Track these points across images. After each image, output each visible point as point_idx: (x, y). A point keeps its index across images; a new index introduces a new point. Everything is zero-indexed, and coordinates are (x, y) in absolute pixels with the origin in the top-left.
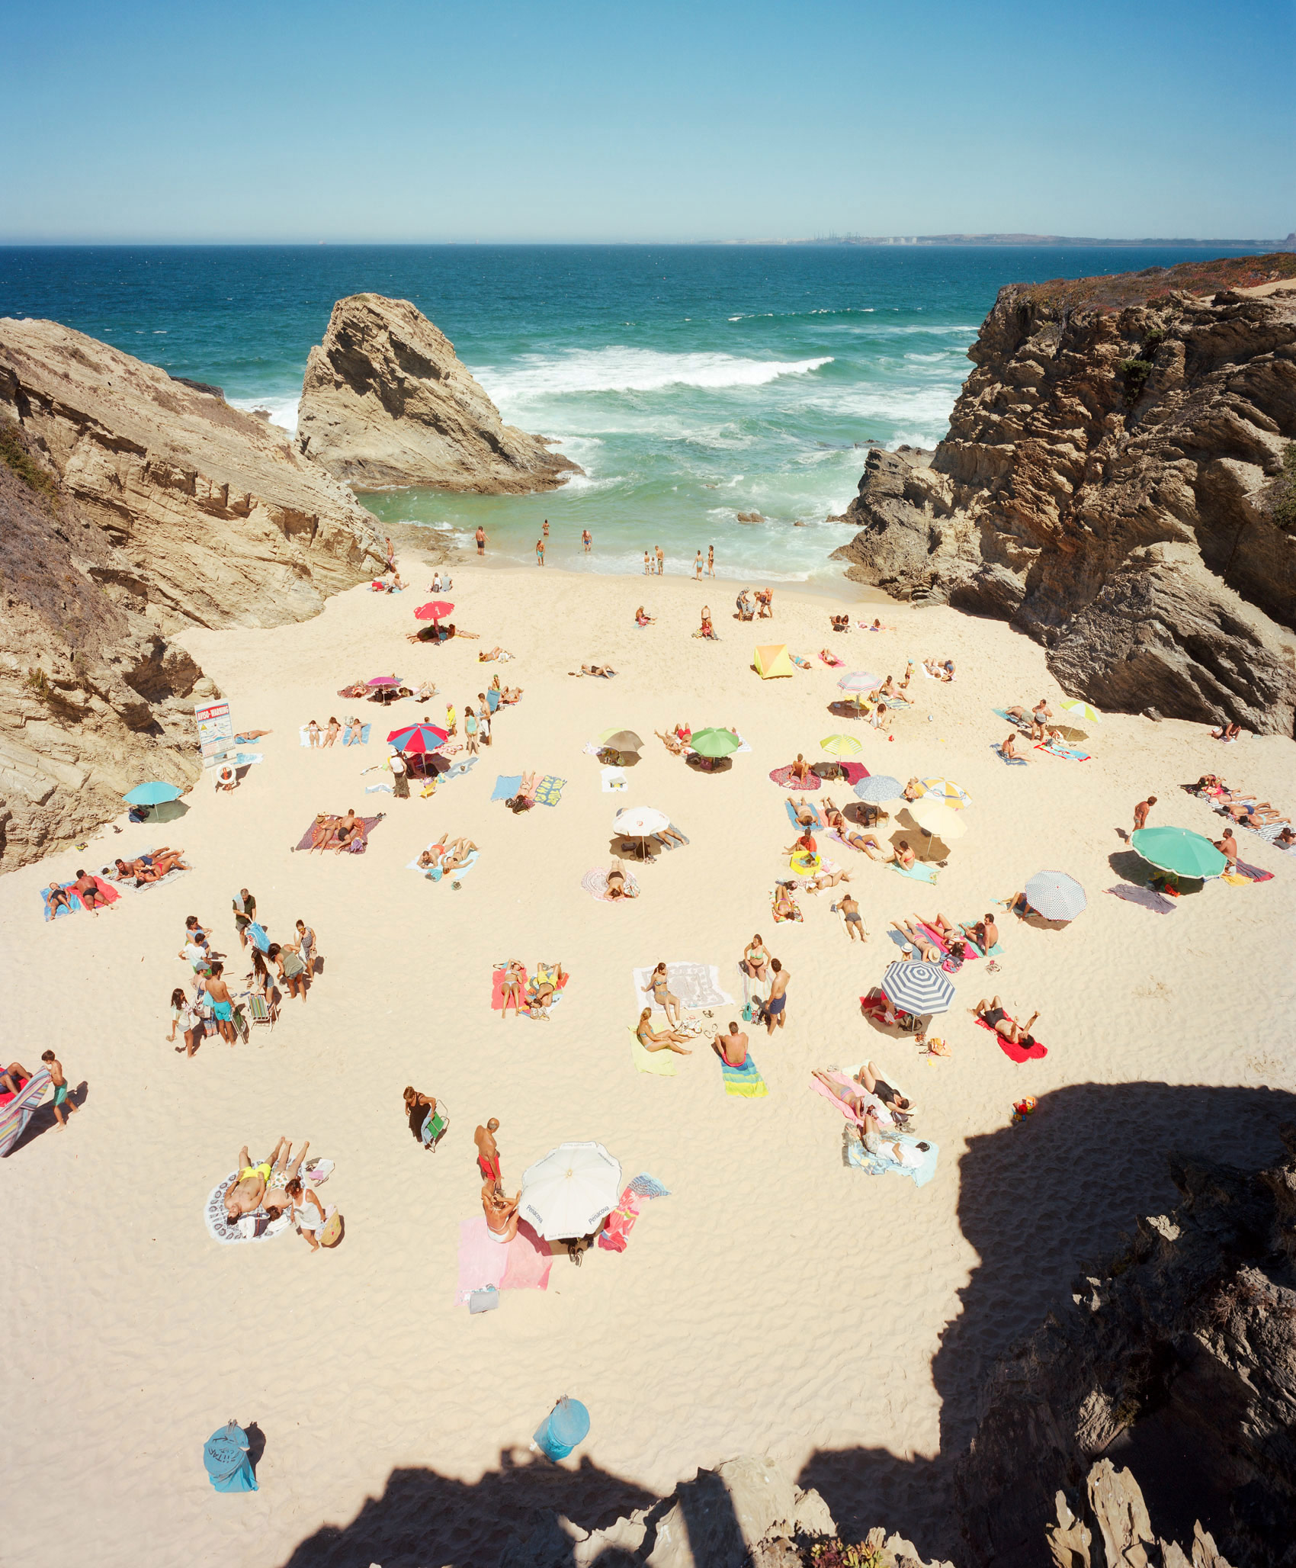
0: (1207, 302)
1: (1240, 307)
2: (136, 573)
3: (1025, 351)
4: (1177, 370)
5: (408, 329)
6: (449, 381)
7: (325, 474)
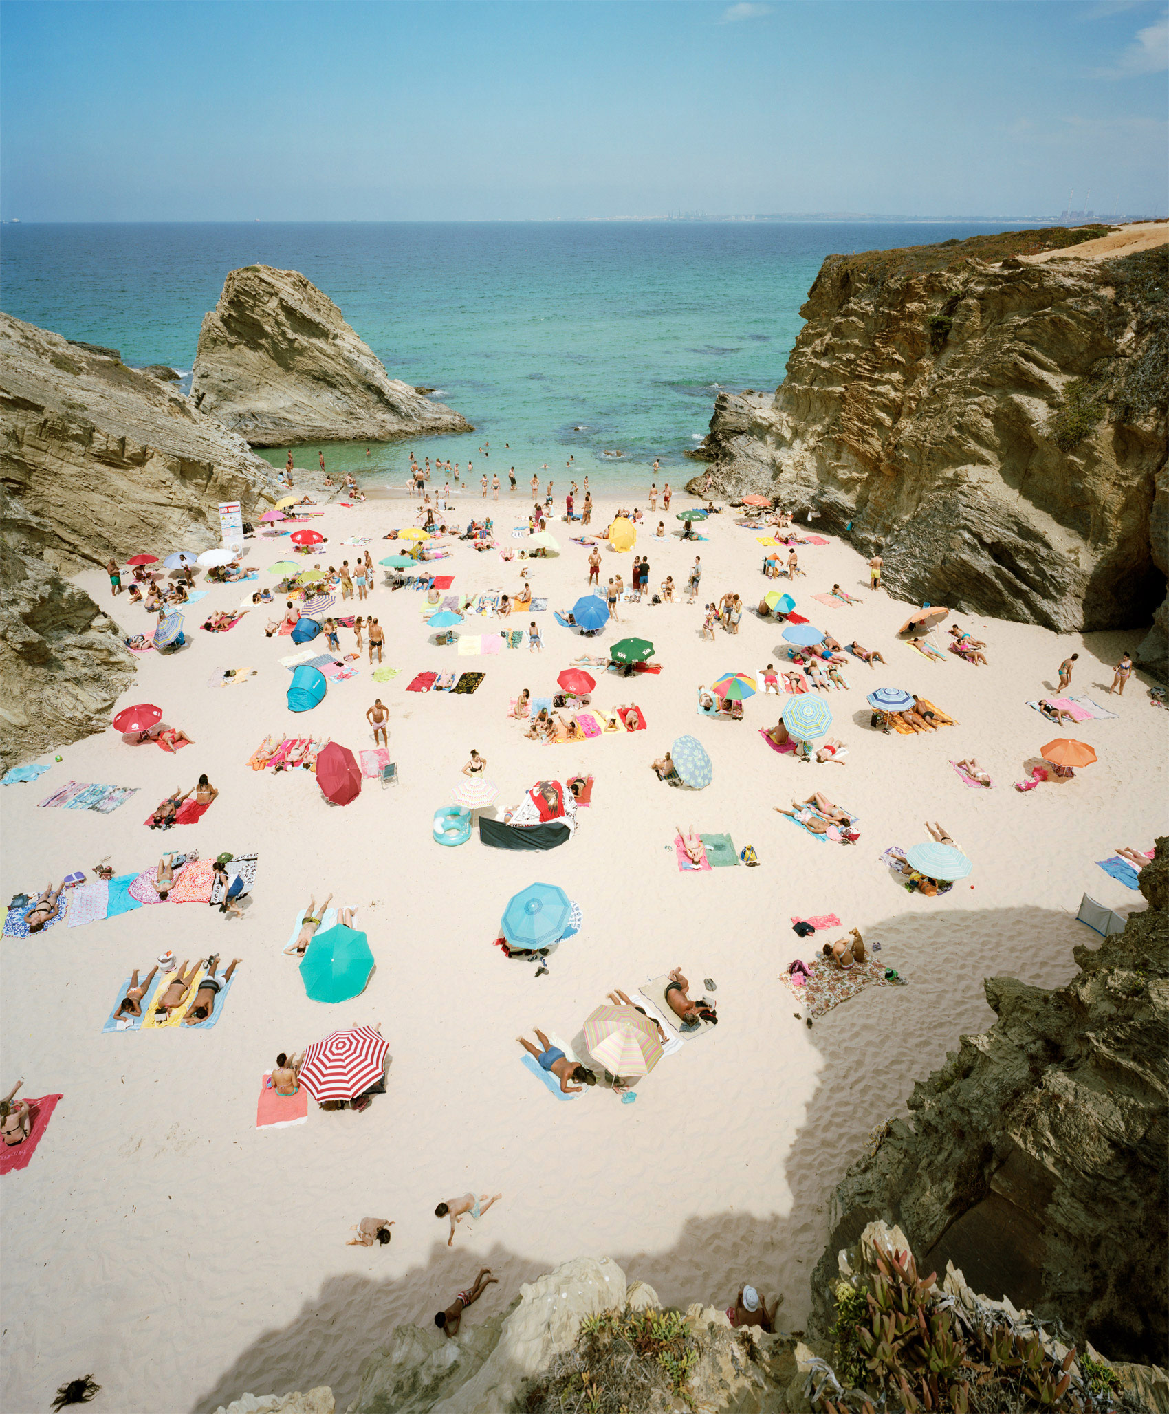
0: (996, 268)
1: (1022, 271)
2: (34, 520)
3: (848, 310)
4: (974, 323)
5: (298, 296)
6: (338, 341)
7: (219, 426)
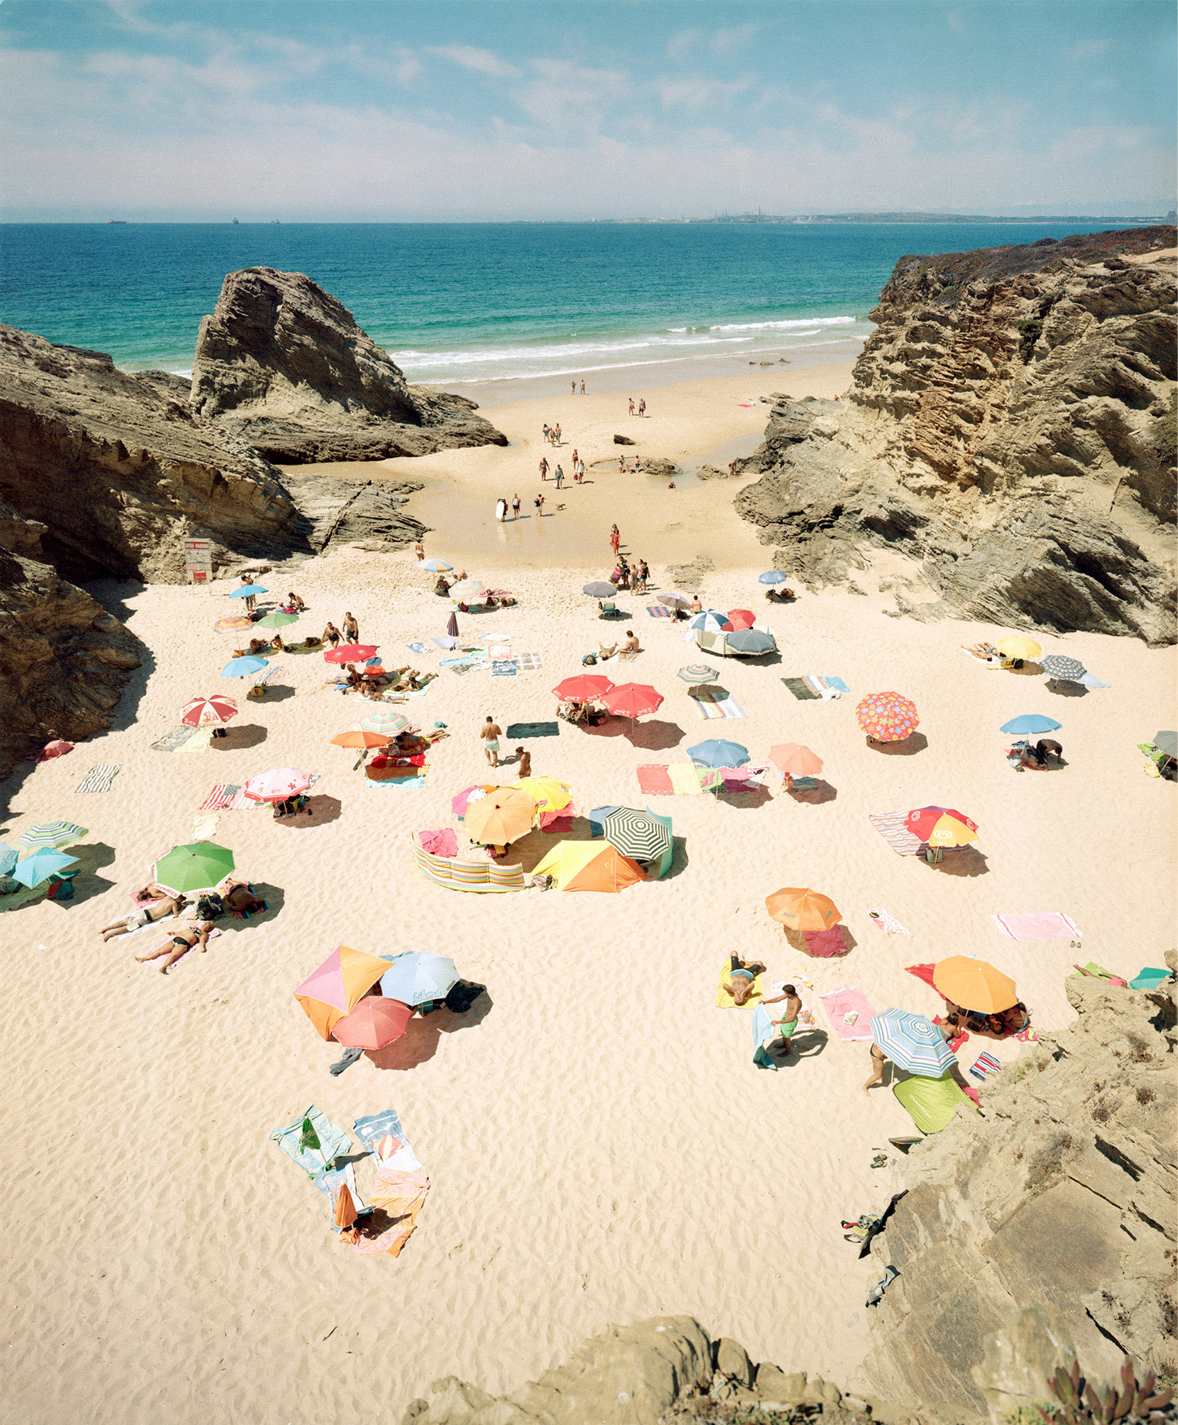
1: (1127, 272)
3: (925, 313)
4: (1068, 326)
5: (304, 299)
6: (350, 346)
7: (223, 431)
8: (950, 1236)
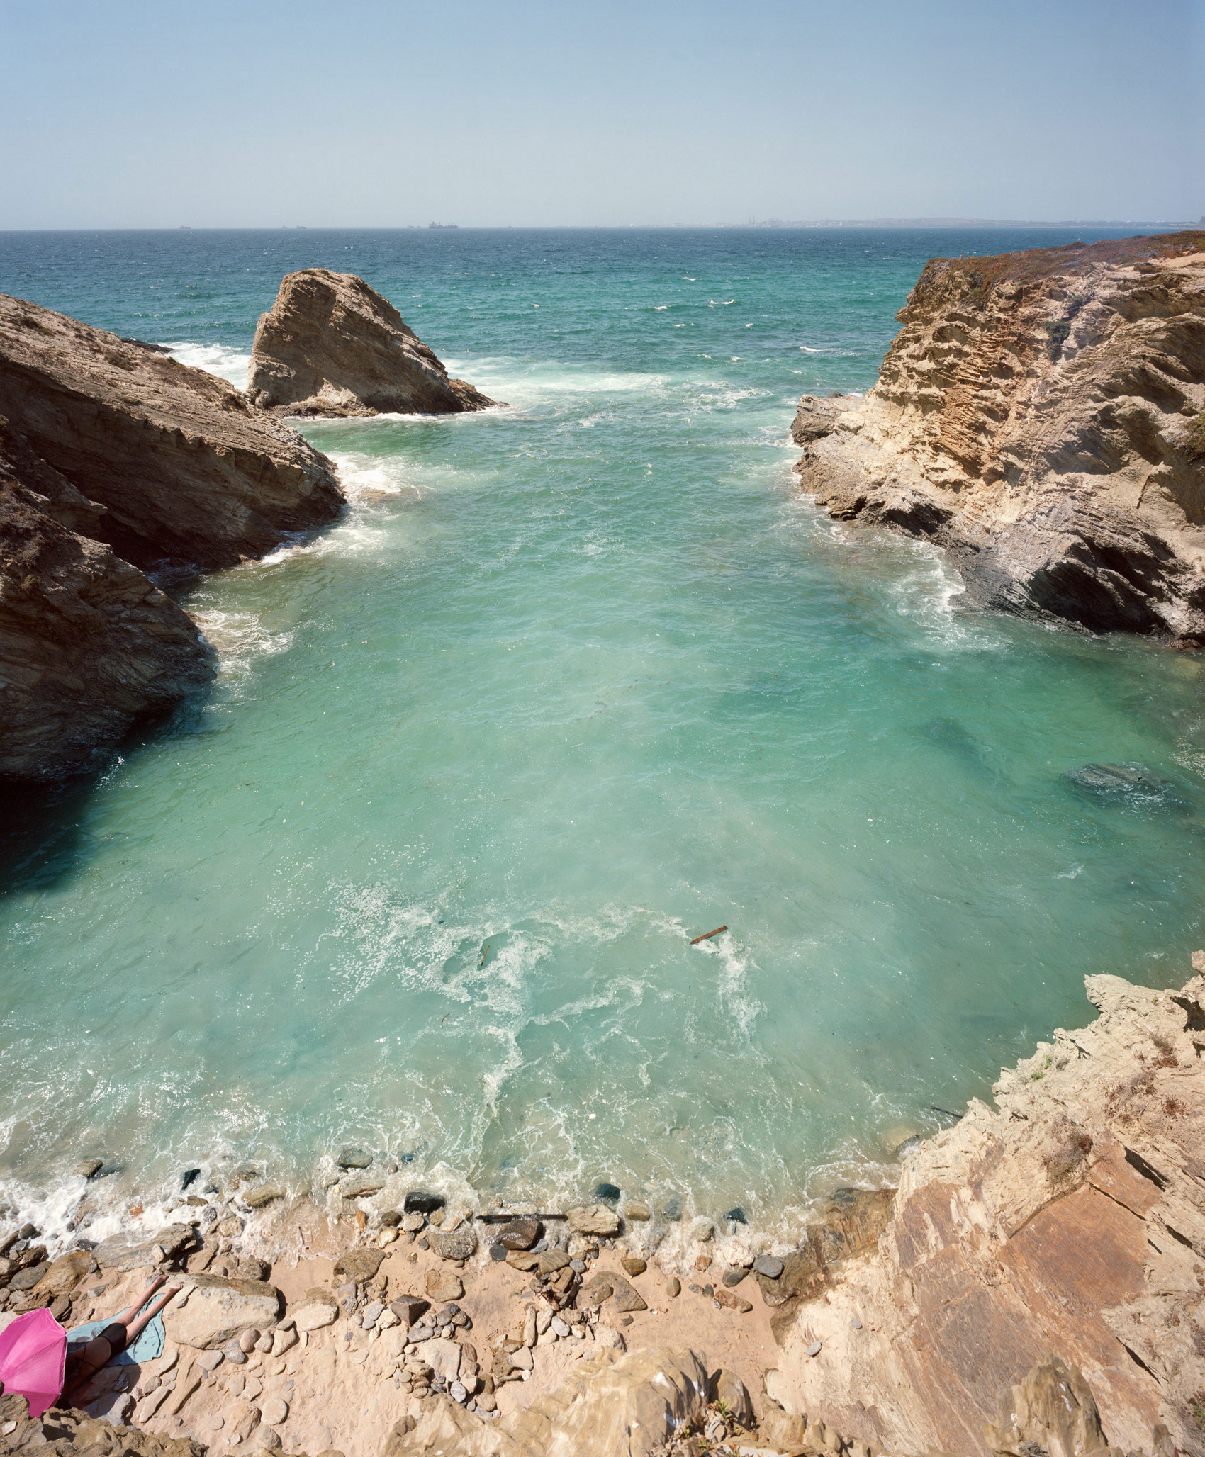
1: (1157, 276)
3: (952, 314)
4: (1097, 328)
5: (355, 298)
6: (396, 342)
7: (275, 420)
8: (962, 1238)
